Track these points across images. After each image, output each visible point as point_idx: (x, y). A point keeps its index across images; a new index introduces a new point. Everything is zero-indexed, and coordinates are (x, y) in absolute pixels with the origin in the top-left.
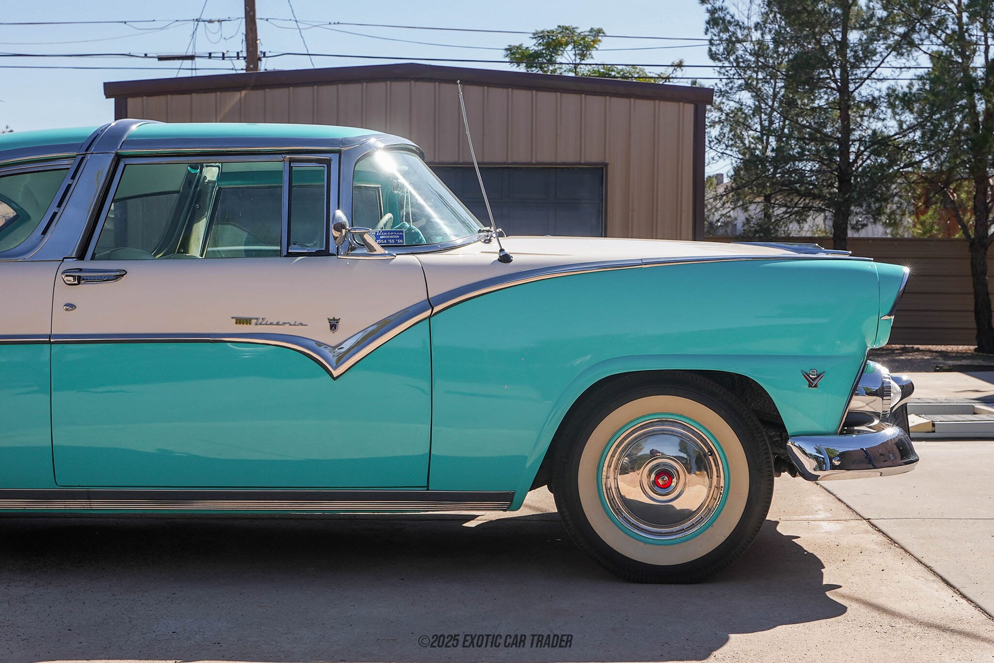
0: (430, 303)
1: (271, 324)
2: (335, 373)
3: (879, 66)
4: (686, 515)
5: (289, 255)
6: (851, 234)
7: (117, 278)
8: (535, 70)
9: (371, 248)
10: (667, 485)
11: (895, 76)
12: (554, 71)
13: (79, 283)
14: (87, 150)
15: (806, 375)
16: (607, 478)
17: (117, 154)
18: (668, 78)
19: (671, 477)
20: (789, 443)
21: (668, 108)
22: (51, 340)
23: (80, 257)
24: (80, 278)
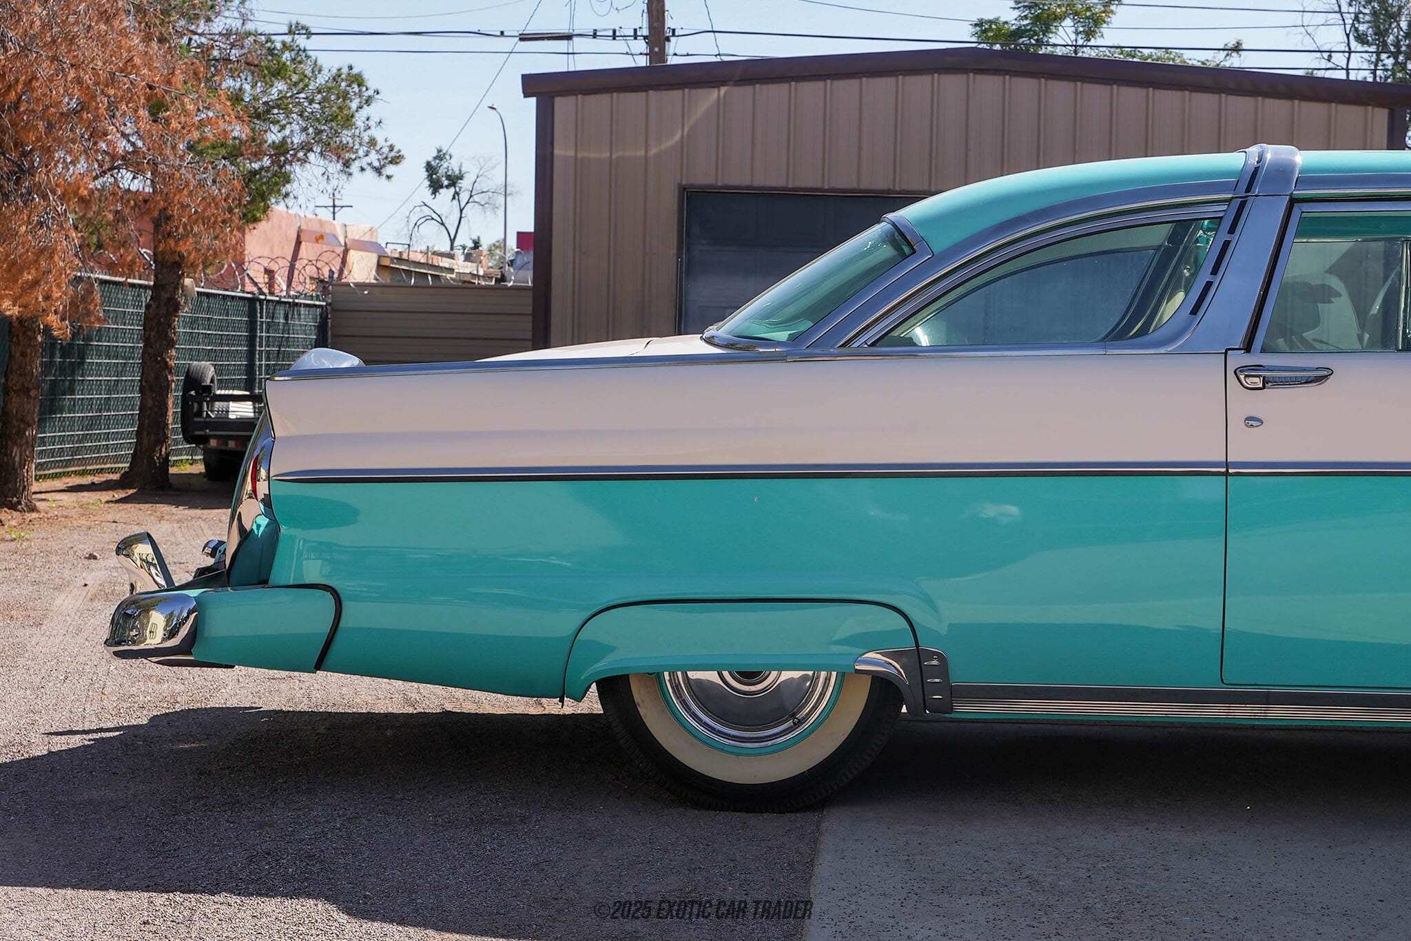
7: (1320, 379)
13: (1264, 387)
14: (1246, 191)
17: (1290, 196)
22: (1226, 470)
23: (1248, 348)
24: (1265, 382)
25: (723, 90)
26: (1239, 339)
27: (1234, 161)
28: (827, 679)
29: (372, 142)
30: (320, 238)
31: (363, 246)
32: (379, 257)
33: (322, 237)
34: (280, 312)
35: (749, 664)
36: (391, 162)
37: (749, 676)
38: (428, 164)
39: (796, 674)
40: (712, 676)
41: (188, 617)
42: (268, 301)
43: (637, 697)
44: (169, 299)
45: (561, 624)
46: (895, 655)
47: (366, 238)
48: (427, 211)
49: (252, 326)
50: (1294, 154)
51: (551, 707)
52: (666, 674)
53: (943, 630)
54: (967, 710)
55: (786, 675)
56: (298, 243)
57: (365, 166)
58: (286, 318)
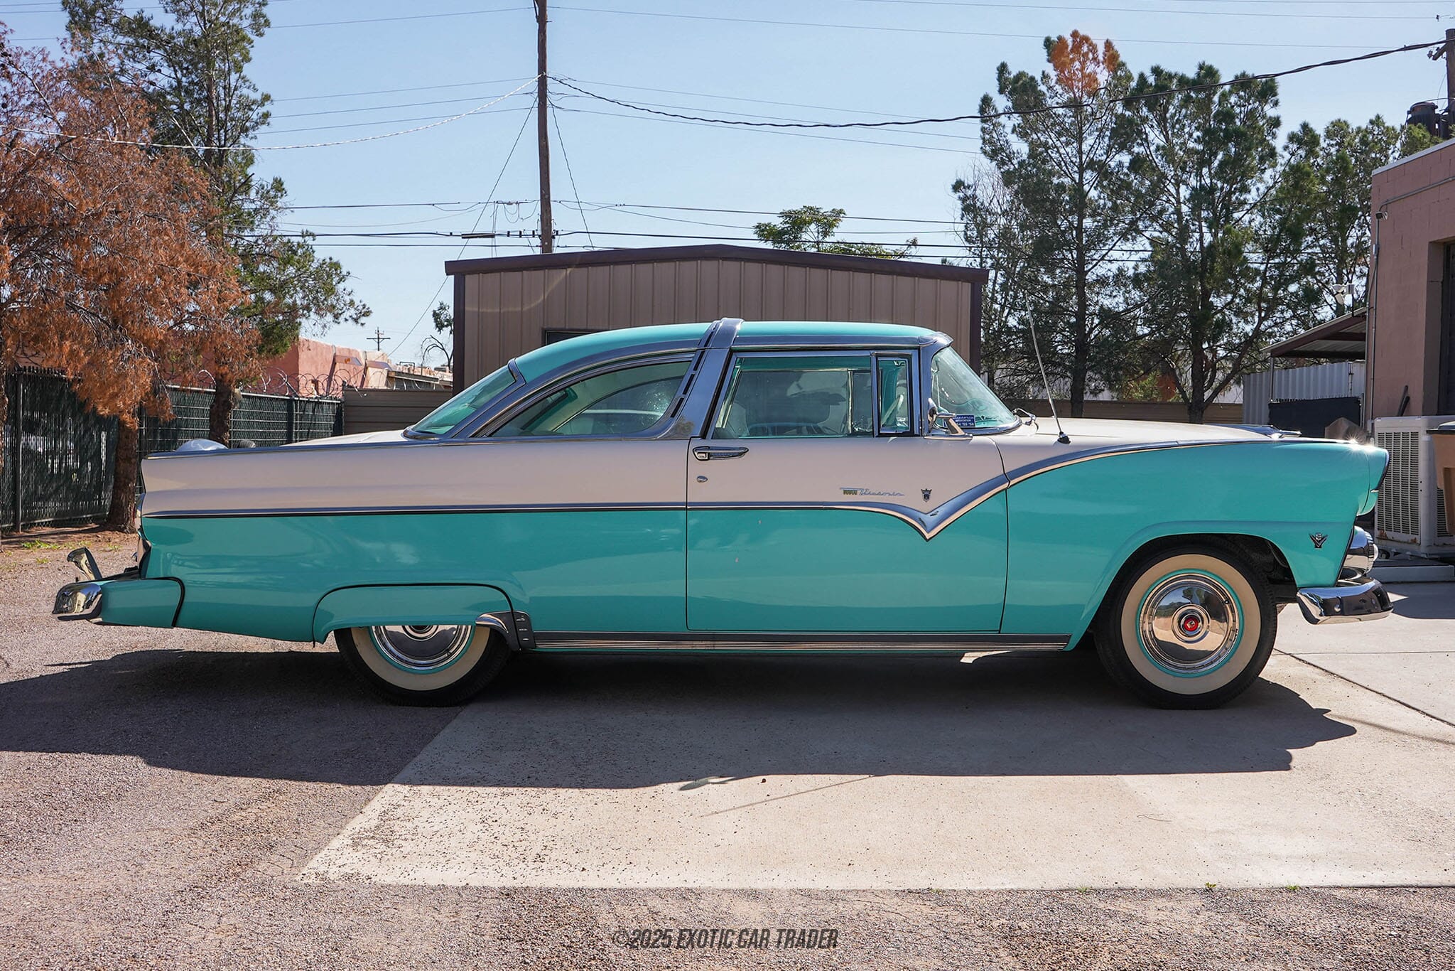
0: (1007, 477)
1: (873, 494)
2: (928, 536)
3: (1111, 249)
4: (1207, 654)
5: (880, 435)
6: (1088, 397)
7: (740, 454)
8: (783, 247)
9: (954, 431)
10: (1194, 629)
11: (1125, 258)
12: (799, 247)
13: (709, 459)
14: (706, 346)
15: (1313, 538)
16: (1144, 622)
17: (730, 349)
18: (902, 255)
19: (1197, 621)
20: (1298, 595)
21: (949, 287)
22: (687, 507)
23: (704, 436)
24: (709, 455)
25: (569, 270)
26: (698, 433)
27: (702, 328)
28: (466, 630)
29: (352, 303)
30: (347, 360)
31: (377, 365)
32: (389, 371)
33: (349, 360)
34: (310, 407)
35: (420, 621)
36: (363, 315)
37: (420, 628)
38: (434, 312)
39: (448, 627)
40: (399, 629)
41: (96, 597)
42: (301, 401)
43: (356, 641)
44: (225, 401)
45: (309, 600)
46: (499, 616)
47: (380, 360)
48: (433, 341)
49: (290, 417)
50: (736, 323)
51: (307, 647)
52: (373, 627)
53: (527, 601)
54: (543, 646)
55: (441, 628)
56: (334, 364)
57: (348, 318)
58: (313, 411)
